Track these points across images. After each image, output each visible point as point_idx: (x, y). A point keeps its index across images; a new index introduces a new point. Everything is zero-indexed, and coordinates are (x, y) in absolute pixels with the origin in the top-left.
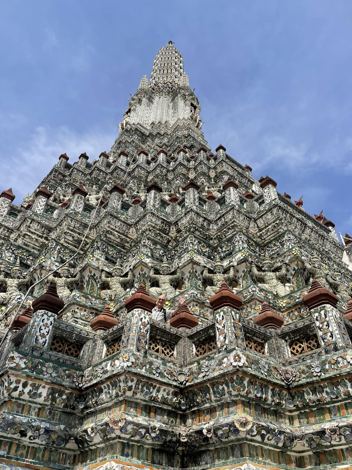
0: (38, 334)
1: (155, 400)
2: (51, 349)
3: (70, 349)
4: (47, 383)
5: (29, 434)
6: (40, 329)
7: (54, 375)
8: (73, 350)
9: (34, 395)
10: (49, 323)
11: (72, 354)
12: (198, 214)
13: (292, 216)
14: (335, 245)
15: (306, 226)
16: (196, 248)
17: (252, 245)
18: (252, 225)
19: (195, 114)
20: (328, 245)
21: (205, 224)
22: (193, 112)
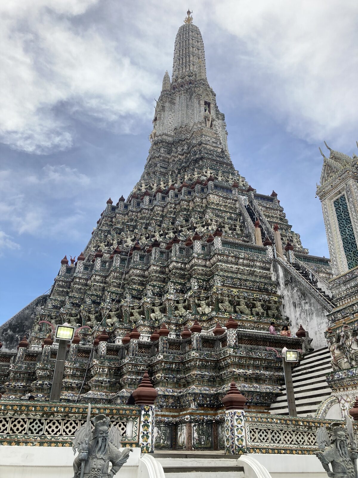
0: (101, 351)
1: (140, 370)
2: (107, 355)
3: (114, 353)
4: (107, 367)
5: (104, 383)
6: (102, 349)
7: (108, 364)
8: (115, 353)
9: (103, 371)
10: (105, 345)
11: (115, 355)
12: (177, 262)
13: (228, 256)
14: (264, 262)
15: (239, 258)
16: (173, 287)
17: (201, 282)
18: (208, 263)
19: (209, 112)
20: (258, 264)
21: (183, 266)
22: (207, 111)
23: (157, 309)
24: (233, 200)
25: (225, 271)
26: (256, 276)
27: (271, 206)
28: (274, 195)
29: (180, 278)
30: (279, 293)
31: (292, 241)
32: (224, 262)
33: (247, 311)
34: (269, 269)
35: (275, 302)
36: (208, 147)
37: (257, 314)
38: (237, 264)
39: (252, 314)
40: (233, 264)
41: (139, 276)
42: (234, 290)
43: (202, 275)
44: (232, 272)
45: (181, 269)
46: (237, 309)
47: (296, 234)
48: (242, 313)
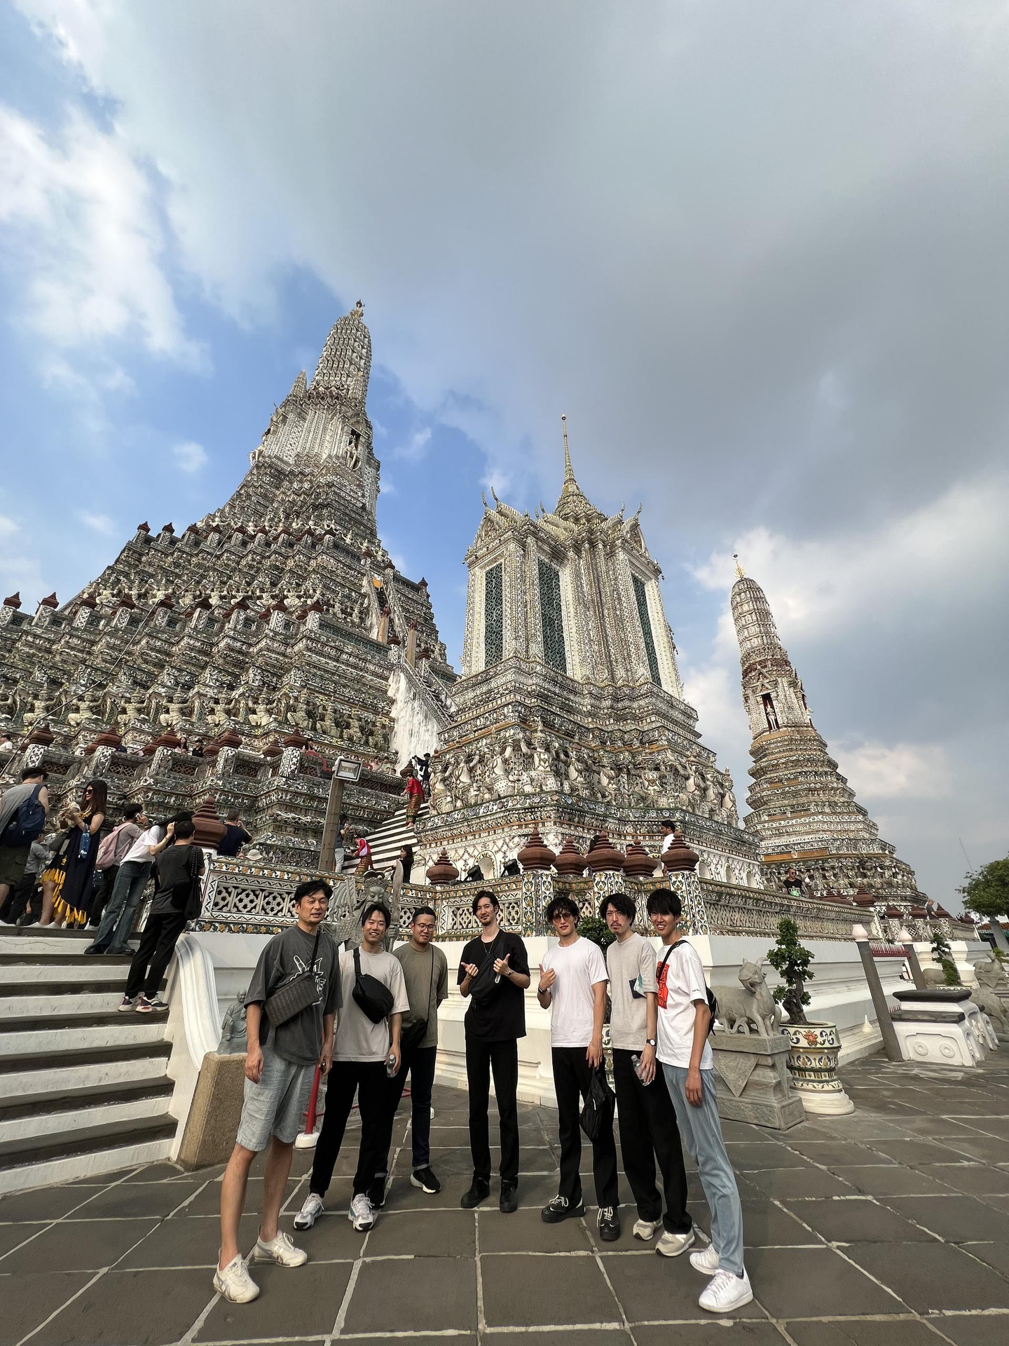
6: (31, 758)
10: (39, 752)
11: (60, 772)
12: (234, 639)
13: (324, 645)
14: (381, 667)
15: (342, 652)
16: (215, 677)
17: (267, 676)
18: (289, 650)
19: (356, 446)
20: (372, 667)
21: (244, 647)
22: (353, 444)
23: (174, 707)
24: (358, 573)
25: (315, 667)
26: (364, 685)
27: (415, 598)
28: (424, 583)
29: (234, 666)
30: (393, 715)
31: (433, 652)
32: (316, 654)
33: (334, 731)
34: (386, 679)
35: (384, 726)
36: (343, 494)
37: (350, 739)
38: (337, 661)
39: (341, 737)
40: (330, 658)
41: (159, 651)
42: (321, 697)
43: (274, 666)
44: (326, 671)
45: (240, 652)
46: (318, 726)
47: (442, 644)
48: (324, 732)
